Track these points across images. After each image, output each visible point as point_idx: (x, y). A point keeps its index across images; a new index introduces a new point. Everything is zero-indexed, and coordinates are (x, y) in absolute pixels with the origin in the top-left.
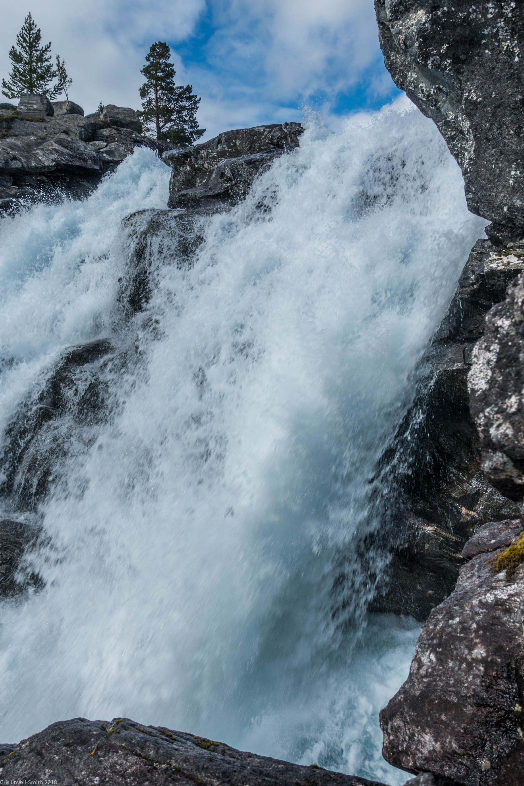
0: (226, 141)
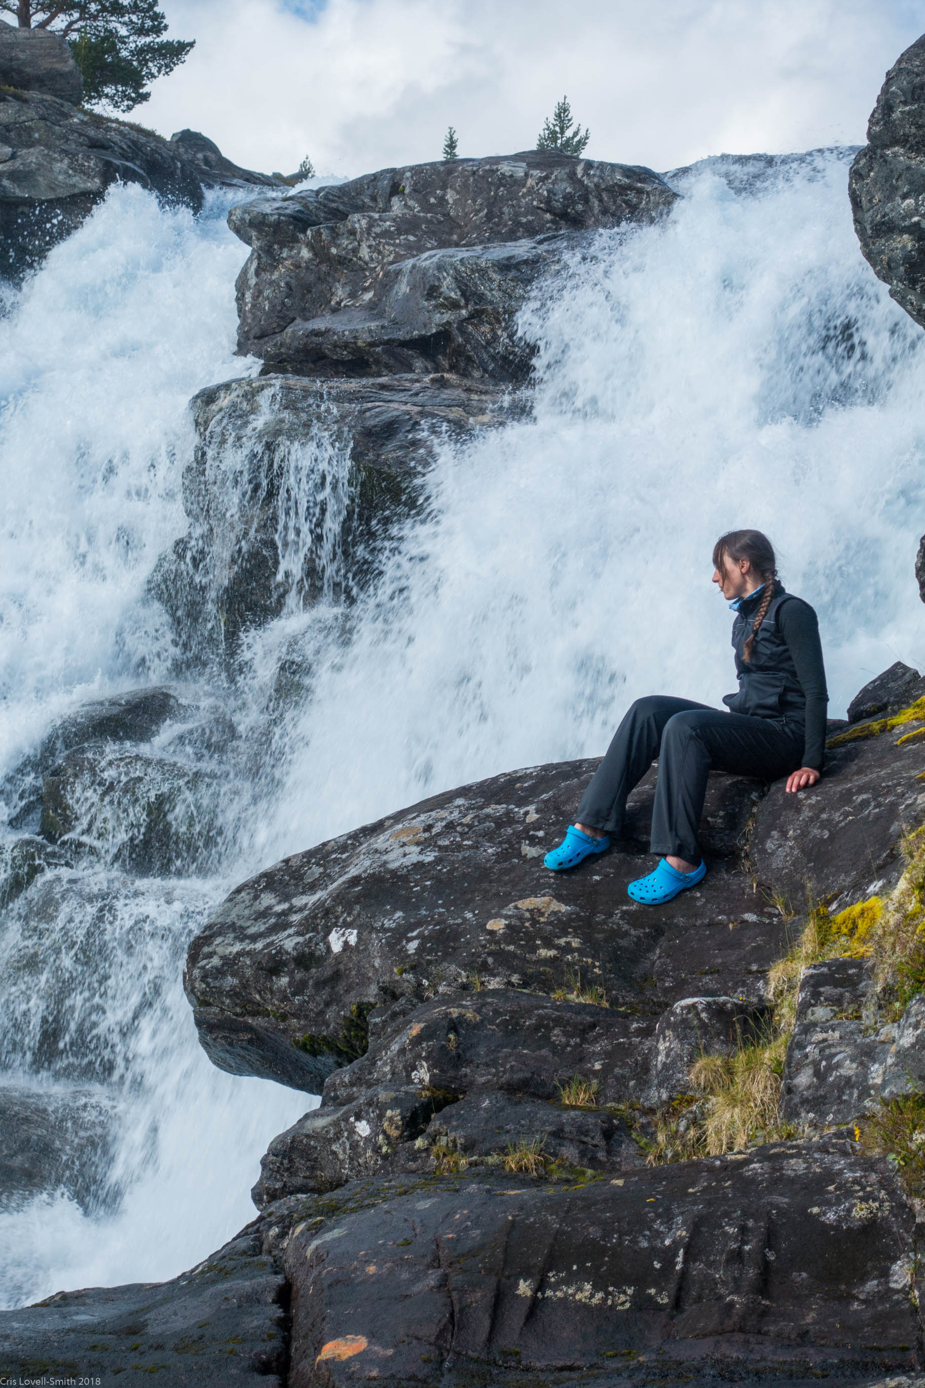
0: (415, 191)
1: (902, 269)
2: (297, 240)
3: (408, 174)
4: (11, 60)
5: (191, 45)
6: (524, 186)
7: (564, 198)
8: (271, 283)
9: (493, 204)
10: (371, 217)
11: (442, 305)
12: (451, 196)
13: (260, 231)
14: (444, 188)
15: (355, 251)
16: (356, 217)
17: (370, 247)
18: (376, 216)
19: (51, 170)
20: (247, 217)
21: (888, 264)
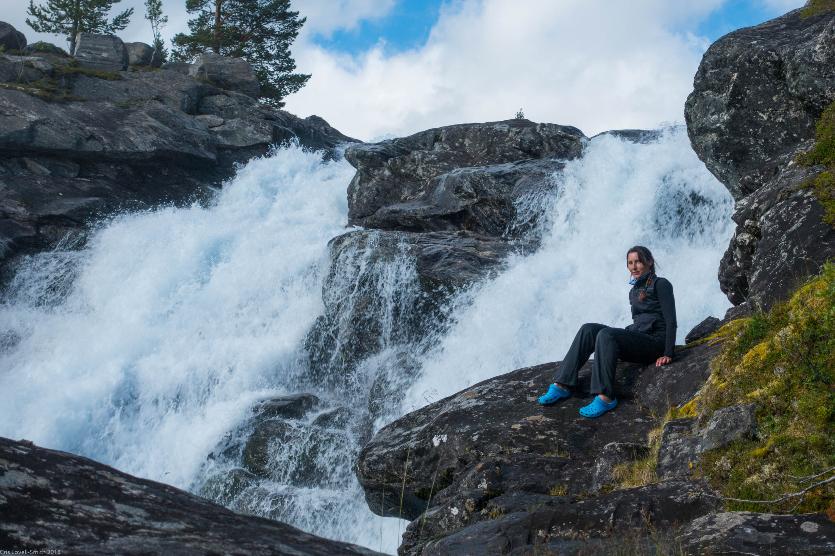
0: (447, 139)
1: (712, 150)
2: (382, 165)
3: (444, 131)
4: (221, 74)
5: (309, 76)
6: (507, 136)
7: (530, 142)
8: (368, 189)
9: (490, 147)
10: (424, 153)
11: (464, 197)
12: (467, 142)
13: (362, 161)
14: (464, 138)
15: (415, 171)
16: (416, 152)
17: (423, 168)
18: (427, 152)
19: (244, 131)
20: (356, 153)
21: (705, 149)
